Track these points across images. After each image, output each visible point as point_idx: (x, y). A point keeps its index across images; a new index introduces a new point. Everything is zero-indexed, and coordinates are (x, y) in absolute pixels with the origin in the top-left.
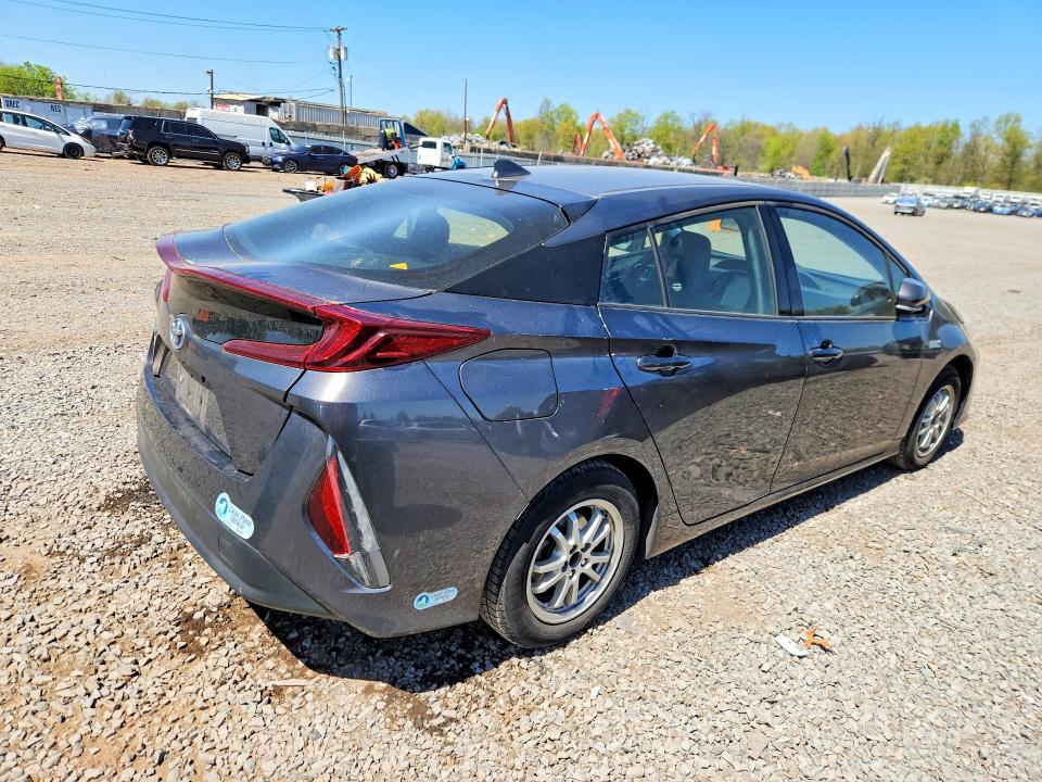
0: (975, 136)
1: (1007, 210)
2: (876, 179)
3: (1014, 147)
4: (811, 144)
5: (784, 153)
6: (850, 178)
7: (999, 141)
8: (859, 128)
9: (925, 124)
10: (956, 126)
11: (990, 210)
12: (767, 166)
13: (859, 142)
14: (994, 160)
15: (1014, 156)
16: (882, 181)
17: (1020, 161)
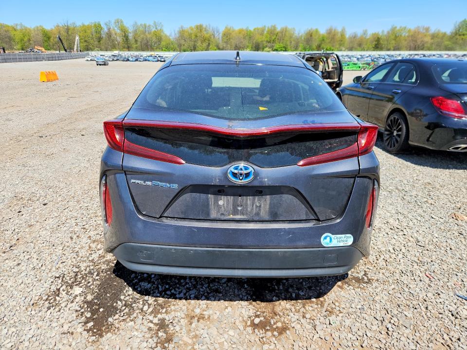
0: (109, 29)
1: (134, 59)
2: (77, 50)
3: (125, 34)
4: (38, 35)
5: (26, 39)
6: (66, 50)
7: (118, 31)
8: (58, 26)
9: (86, 24)
10: (100, 25)
11: (128, 60)
12: (19, 46)
13: (61, 32)
14: (119, 39)
15: (126, 38)
16: (80, 51)
17: (129, 39)
